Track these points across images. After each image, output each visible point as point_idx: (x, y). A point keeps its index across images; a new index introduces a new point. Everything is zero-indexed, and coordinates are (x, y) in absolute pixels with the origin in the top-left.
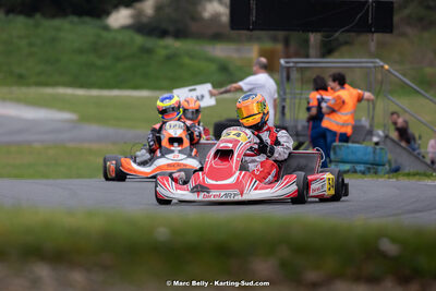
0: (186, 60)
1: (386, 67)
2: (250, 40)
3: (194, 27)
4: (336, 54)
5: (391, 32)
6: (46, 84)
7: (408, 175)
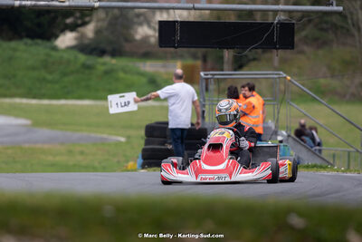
0: (121, 75)
1: (289, 78)
2: (175, 57)
3: (127, 47)
5: (293, 48)
7: (307, 167)
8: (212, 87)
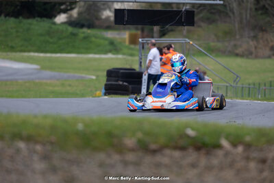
0: (93, 39)
1: (191, 43)
2: (124, 29)
3: (97, 23)
4: (167, 36)
5: (193, 25)
6: (24, 51)
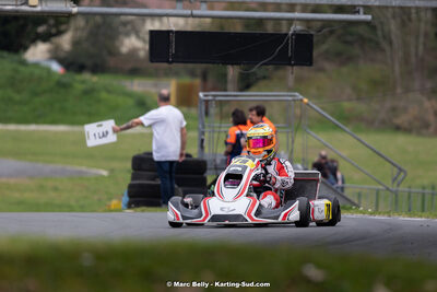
0: (104, 95)
1: (306, 100)
5: (311, 64)
8: (213, 111)
